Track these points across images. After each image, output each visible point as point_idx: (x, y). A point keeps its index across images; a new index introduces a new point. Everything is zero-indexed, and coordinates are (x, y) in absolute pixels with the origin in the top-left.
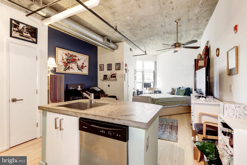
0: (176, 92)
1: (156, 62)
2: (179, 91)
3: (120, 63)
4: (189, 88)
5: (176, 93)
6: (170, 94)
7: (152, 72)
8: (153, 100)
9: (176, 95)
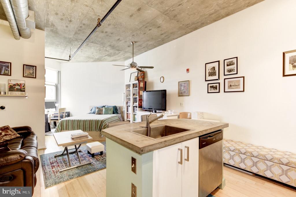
0: (103, 111)
1: (59, 72)
2: (108, 110)
3: (36, 67)
4: (116, 106)
5: (105, 112)
6: (96, 114)
7: (54, 86)
8: (68, 122)
9: (104, 114)
